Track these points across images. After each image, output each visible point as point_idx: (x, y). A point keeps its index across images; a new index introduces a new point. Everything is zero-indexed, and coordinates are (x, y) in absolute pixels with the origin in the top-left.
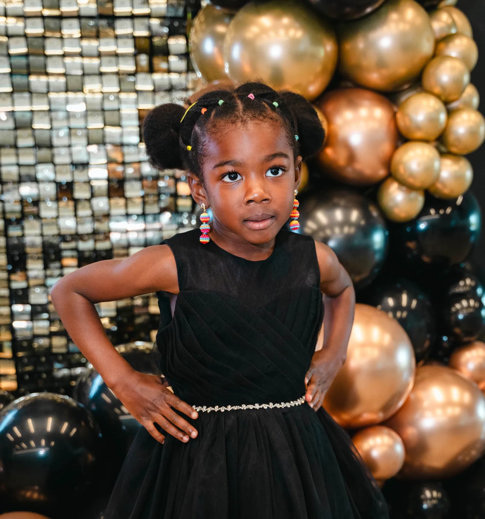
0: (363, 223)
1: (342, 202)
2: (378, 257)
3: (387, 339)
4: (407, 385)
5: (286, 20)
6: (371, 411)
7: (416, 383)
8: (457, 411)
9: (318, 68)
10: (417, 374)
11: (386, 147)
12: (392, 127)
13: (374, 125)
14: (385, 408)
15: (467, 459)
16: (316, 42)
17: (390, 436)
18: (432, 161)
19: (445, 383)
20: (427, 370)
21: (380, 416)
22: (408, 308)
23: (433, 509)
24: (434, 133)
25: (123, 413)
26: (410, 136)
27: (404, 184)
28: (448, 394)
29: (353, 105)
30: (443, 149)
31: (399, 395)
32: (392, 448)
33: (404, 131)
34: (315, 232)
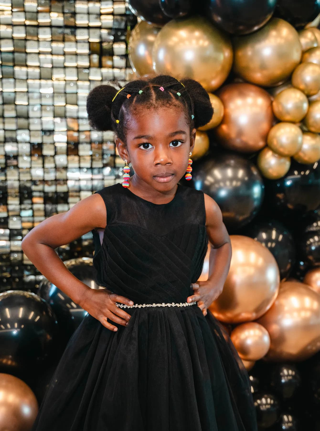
0: (246, 179)
1: (231, 163)
2: (256, 203)
3: (261, 261)
4: (273, 294)
6: (246, 312)
7: (280, 294)
8: (308, 314)
9: (219, 68)
10: (280, 287)
11: (265, 126)
12: (270, 111)
13: (257, 110)
14: (257, 310)
15: (314, 348)
16: (218, 49)
17: (261, 330)
18: (297, 137)
19: (301, 294)
20: (288, 285)
21: (254, 316)
22: (276, 240)
23: (289, 383)
24: (299, 117)
26: (282, 119)
27: (276, 152)
28: (302, 303)
29: (242, 95)
30: (305, 128)
31: (267, 301)
32: (261, 338)
33: (278, 115)
34: (212, 184)
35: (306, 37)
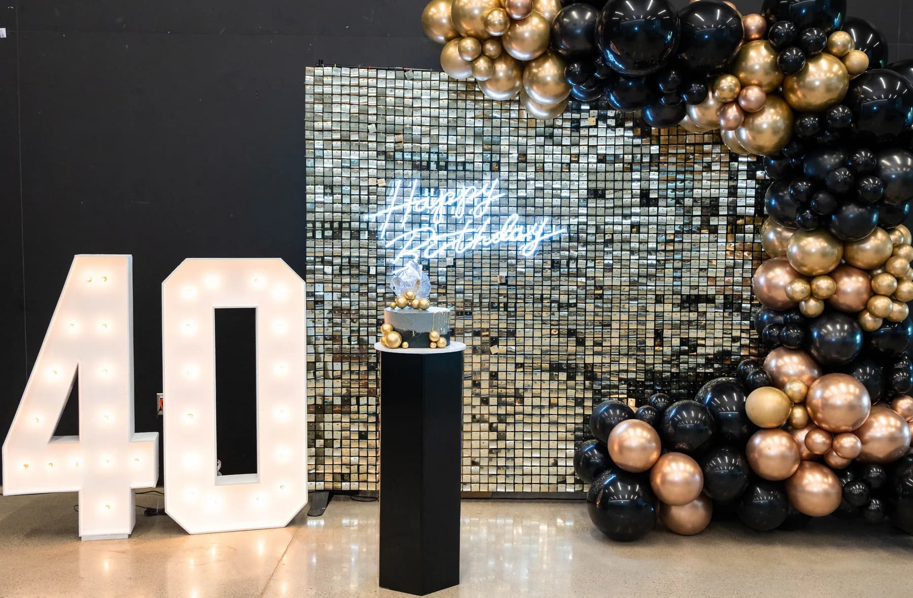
0: (850, 331)
1: (839, 320)
2: (858, 348)
3: (857, 391)
4: (867, 414)
5: (820, 240)
6: (846, 425)
7: (871, 414)
8: (893, 430)
9: (834, 259)
10: (871, 410)
11: (865, 296)
12: (869, 286)
13: (859, 285)
14: (853, 425)
15: (897, 455)
16: (833, 247)
17: (855, 438)
18: (889, 305)
19: (887, 416)
20: (878, 409)
21: (851, 428)
22: (870, 374)
23: (878, 478)
24: (890, 292)
25: (722, 411)
26: (877, 293)
27: (873, 315)
28: (889, 421)
29: (849, 275)
30: (894, 298)
31: (862, 419)
32: (856, 443)
33: (874, 289)
34: (826, 334)
35: (895, 235)
